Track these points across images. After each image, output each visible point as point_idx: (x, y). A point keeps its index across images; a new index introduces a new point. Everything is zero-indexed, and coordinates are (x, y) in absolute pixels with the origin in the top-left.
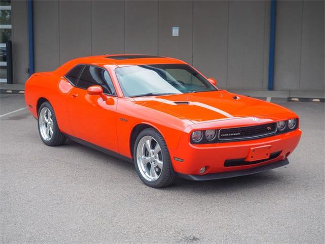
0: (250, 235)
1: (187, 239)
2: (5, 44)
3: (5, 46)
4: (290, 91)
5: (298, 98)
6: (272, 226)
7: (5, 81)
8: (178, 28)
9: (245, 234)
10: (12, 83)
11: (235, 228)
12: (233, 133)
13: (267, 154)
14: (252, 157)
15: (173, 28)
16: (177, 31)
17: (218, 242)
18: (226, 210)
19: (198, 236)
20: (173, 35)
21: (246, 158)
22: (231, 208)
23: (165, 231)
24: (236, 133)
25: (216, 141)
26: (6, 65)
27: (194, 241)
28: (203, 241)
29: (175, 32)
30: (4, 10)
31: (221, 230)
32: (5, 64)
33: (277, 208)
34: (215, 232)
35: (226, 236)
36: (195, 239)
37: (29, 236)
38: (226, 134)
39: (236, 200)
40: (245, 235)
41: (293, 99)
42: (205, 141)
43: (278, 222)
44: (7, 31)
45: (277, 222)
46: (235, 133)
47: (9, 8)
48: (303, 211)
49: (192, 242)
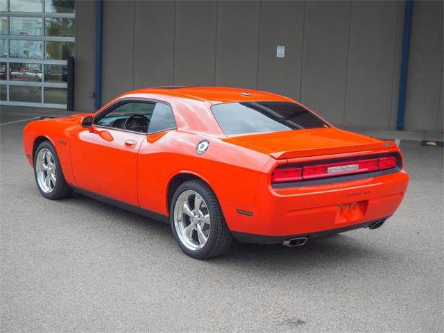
0: (370, 320)
1: (289, 321)
2: (66, 61)
3: (66, 64)
4: (425, 132)
5: (436, 142)
6: (399, 309)
7: (65, 107)
8: (284, 47)
9: (364, 318)
10: (73, 110)
11: (352, 310)
15: (278, 47)
16: (283, 50)
17: (329, 327)
18: (340, 286)
19: (304, 319)
20: (278, 56)
22: (347, 283)
23: (261, 310)
26: (66, 87)
27: (299, 325)
28: (311, 326)
29: (281, 52)
30: (67, 19)
31: (334, 312)
32: (64, 85)
33: (406, 286)
34: (326, 314)
35: (340, 320)
36: (300, 322)
37: (90, 308)
39: (353, 274)
40: (364, 320)
41: (428, 143)
43: (407, 305)
44: (68, 44)
45: (405, 305)
47: (72, 15)
48: (439, 292)
49: (297, 325)
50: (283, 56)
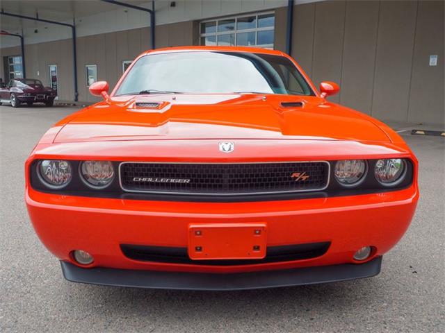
8: (437, 56)
15: (431, 56)
20: (430, 65)
24: (177, 177)
29: (433, 61)
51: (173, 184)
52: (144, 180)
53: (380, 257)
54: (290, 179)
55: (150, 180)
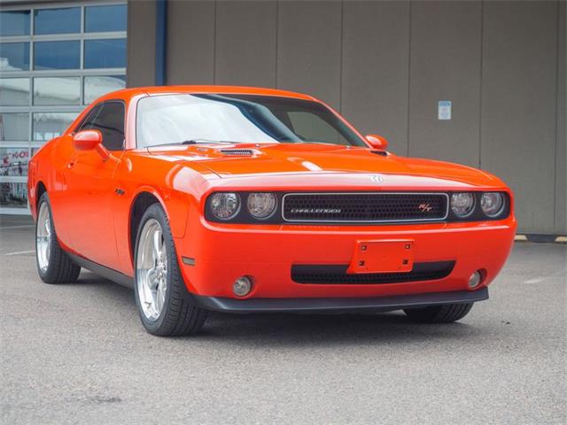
8: (450, 103)
12: (321, 207)
13: (406, 262)
14: (363, 263)
15: (440, 102)
16: (449, 109)
20: (441, 117)
21: (348, 266)
24: (330, 207)
25: (274, 221)
29: (445, 112)
38: (303, 207)
42: (245, 218)
46: (326, 207)
50: (449, 117)
51: (326, 214)
52: (301, 211)
53: (486, 288)
54: (418, 209)
55: (306, 211)
